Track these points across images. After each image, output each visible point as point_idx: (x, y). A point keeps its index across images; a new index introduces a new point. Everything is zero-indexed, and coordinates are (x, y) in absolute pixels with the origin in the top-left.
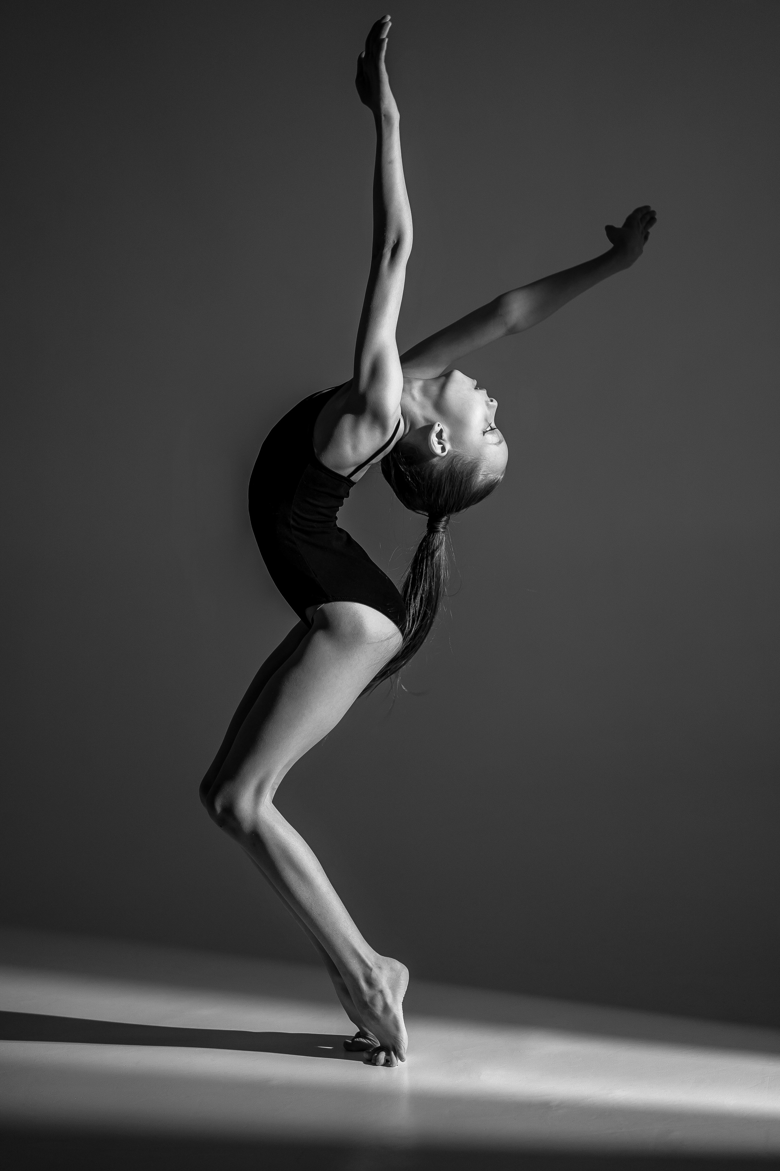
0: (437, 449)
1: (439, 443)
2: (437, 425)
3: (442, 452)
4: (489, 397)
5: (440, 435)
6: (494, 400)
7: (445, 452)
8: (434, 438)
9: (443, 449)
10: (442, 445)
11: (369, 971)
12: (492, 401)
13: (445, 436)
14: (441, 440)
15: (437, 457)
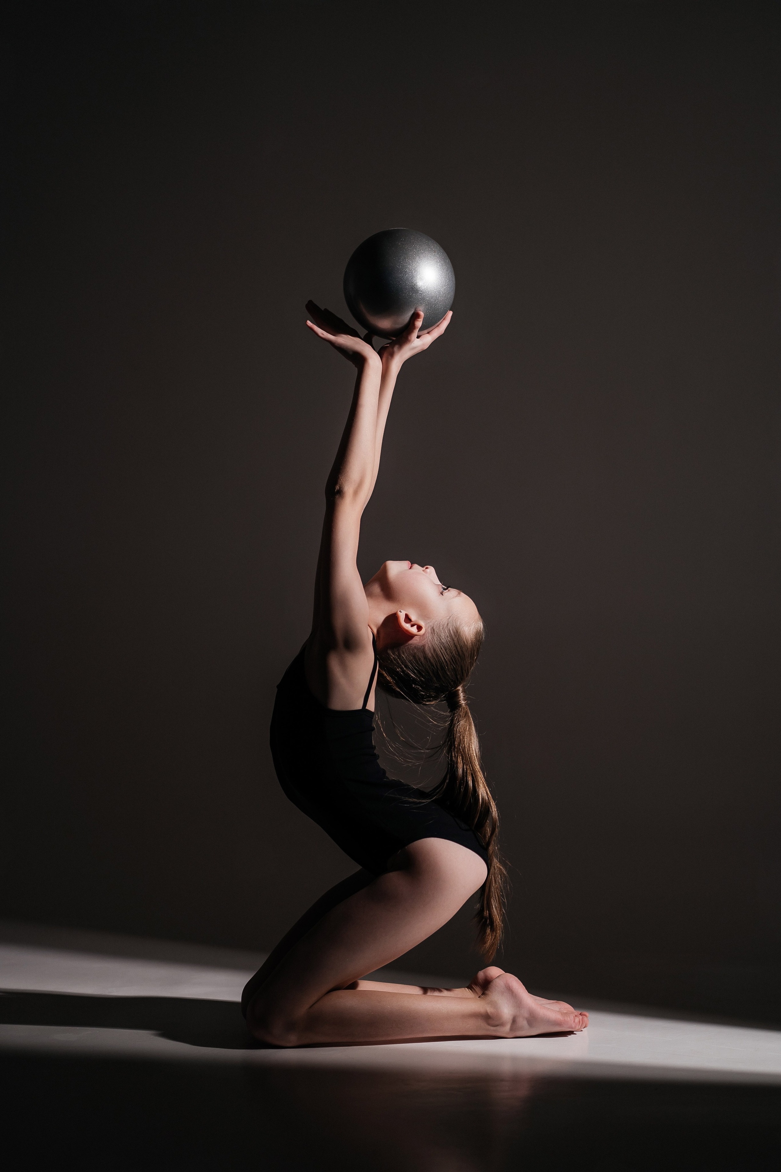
0: (414, 630)
1: (412, 626)
2: (399, 613)
3: (418, 632)
4: (423, 567)
5: (408, 619)
6: (428, 566)
7: (424, 628)
8: (407, 626)
9: (419, 628)
10: (416, 626)
12: (427, 568)
13: (413, 618)
14: (412, 623)
15: (416, 638)
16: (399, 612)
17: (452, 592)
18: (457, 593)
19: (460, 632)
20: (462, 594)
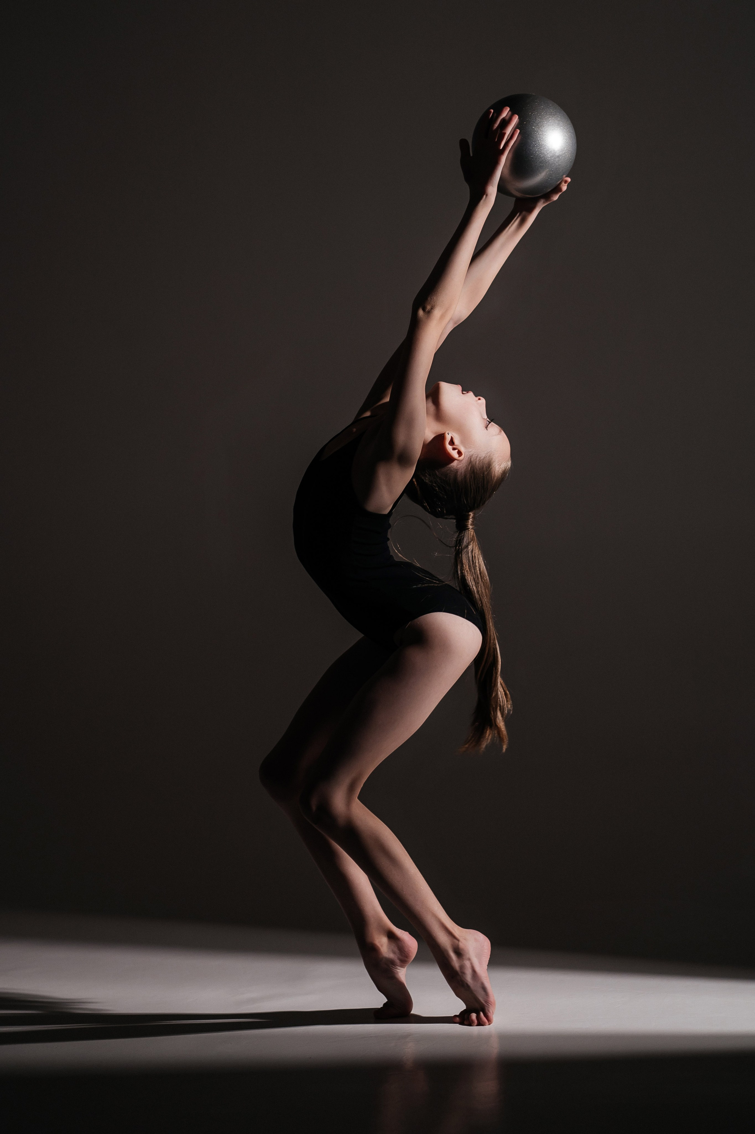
0: (455, 454)
1: (454, 449)
3: (459, 457)
5: (452, 442)
7: (462, 455)
8: (449, 448)
9: (460, 453)
10: (457, 450)
11: (457, 942)
13: (457, 441)
14: (454, 446)
15: (456, 462)
16: (447, 434)
17: (494, 428)
18: (499, 431)
19: (491, 469)
20: (503, 432)
